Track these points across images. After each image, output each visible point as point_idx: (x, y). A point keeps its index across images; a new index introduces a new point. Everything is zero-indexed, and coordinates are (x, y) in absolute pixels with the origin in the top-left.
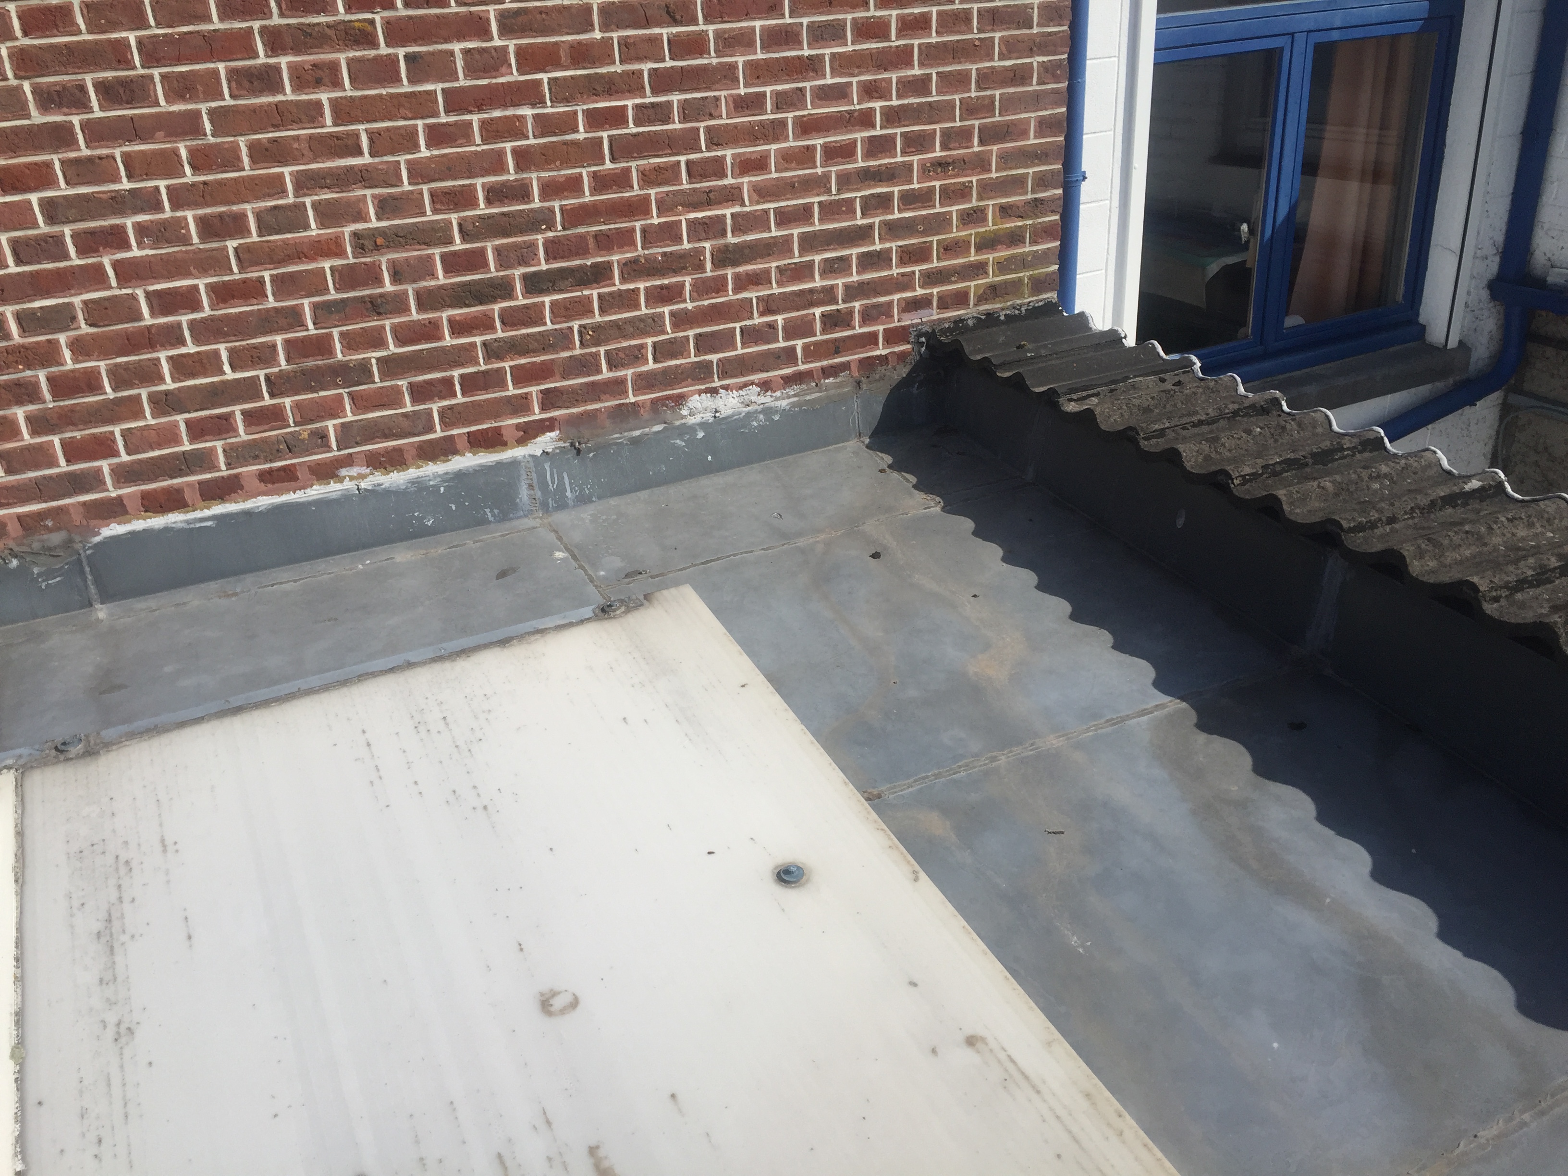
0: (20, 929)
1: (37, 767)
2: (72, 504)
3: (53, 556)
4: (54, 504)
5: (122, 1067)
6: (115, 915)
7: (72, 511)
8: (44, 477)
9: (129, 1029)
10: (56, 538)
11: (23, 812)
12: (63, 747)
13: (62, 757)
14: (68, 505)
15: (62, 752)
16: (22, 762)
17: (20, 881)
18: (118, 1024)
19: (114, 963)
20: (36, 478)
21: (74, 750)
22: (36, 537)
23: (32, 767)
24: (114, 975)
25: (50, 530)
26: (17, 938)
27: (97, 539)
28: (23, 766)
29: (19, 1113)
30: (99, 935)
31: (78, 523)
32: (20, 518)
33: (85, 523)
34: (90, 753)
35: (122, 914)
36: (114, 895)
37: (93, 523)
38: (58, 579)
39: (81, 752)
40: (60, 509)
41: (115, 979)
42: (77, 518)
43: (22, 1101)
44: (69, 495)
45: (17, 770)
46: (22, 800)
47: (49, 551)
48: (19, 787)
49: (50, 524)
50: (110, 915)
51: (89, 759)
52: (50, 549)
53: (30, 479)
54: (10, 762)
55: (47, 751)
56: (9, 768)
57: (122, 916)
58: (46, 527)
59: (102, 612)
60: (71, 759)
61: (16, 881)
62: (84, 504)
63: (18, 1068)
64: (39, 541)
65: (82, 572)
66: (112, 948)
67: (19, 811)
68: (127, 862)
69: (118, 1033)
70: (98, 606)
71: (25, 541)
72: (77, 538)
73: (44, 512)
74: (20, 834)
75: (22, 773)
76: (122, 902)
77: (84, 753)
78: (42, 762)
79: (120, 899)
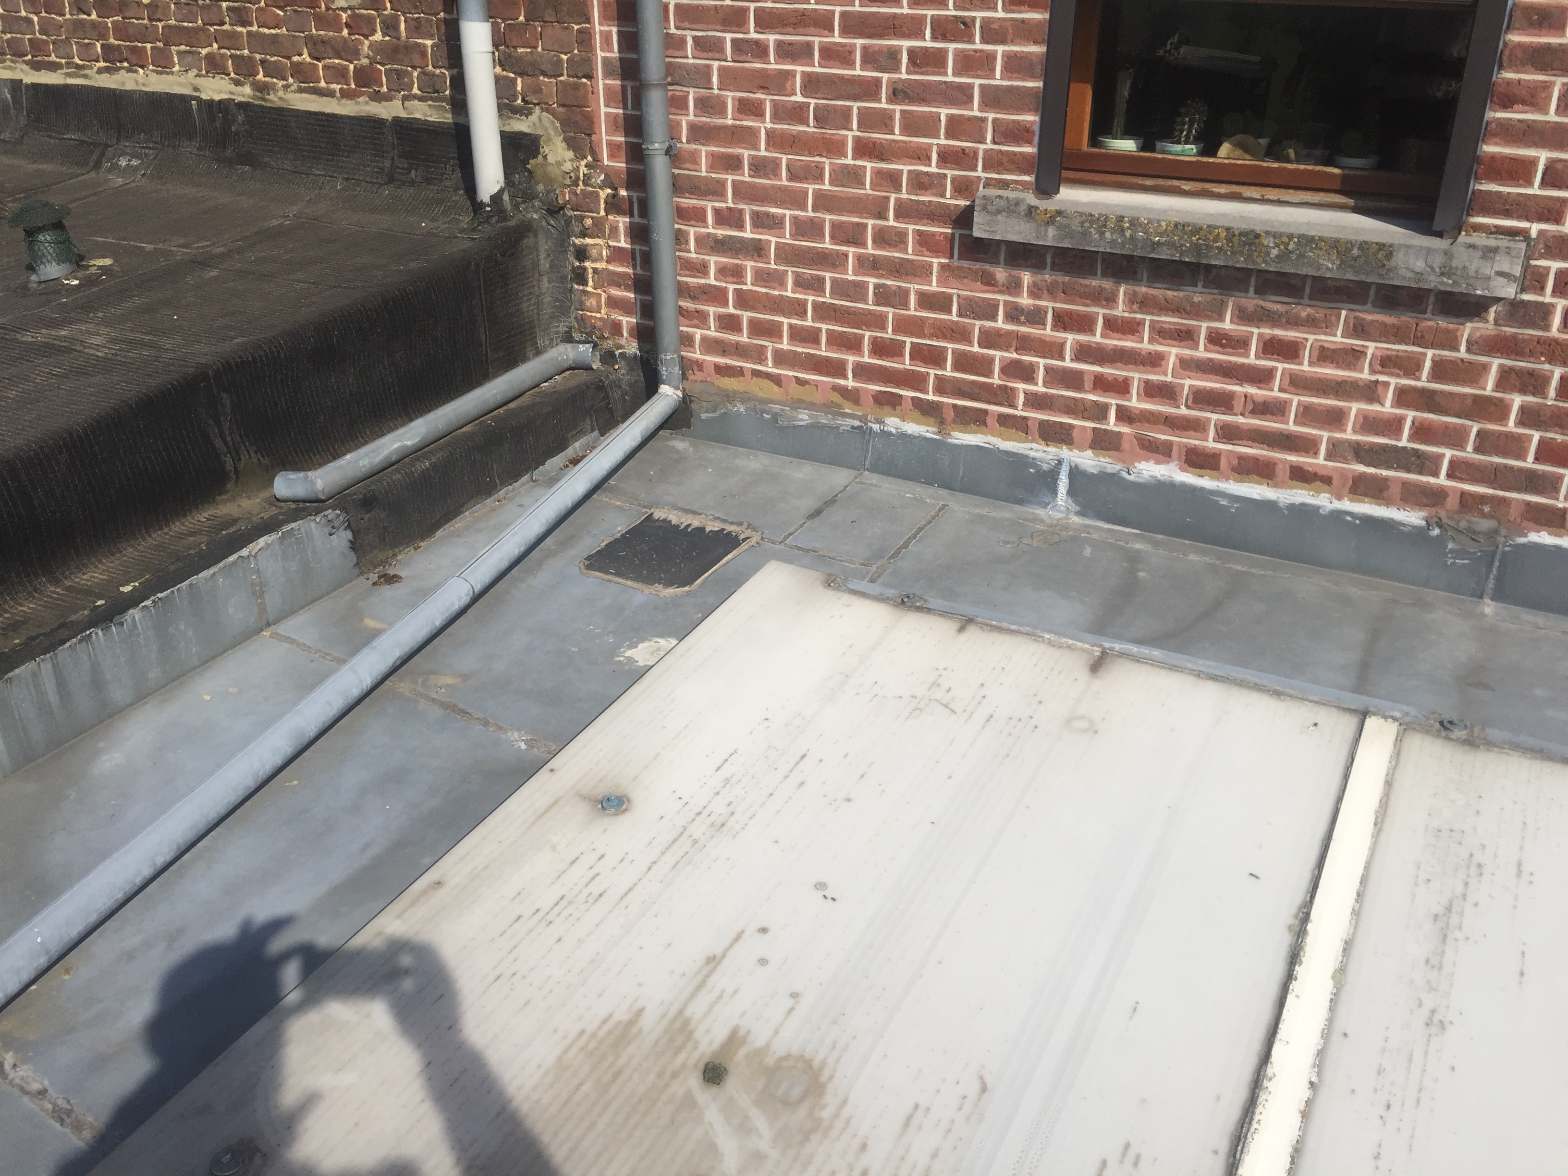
0: (1367, 868)
1: (1419, 731)
2: (1517, 500)
3: (1474, 540)
4: (1501, 493)
5: (1426, 1053)
6: (1456, 908)
7: (1513, 505)
8: (1506, 466)
9: (1441, 1022)
10: (1485, 524)
11: (1396, 765)
12: (1448, 725)
13: (1443, 734)
14: (1513, 499)
15: (1446, 728)
16: (1407, 719)
17: (1379, 826)
18: (1433, 1012)
19: (1443, 952)
20: (1498, 464)
21: (1459, 733)
22: (1467, 517)
23: (1414, 729)
24: (1440, 963)
25: (1484, 516)
26: (1363, 876)
27: (1521, 540)
28: (1407, 724)
29: (1326, 1031)
30: (1436, 917)
31: (1512, 519)
32: (1463, 494)
33: (1519, 520)
34: (1470, 743)
35: (1463, 912)
36: (1459, 889)
37: (1525, 523)
38: (1466, 561)
39: (1464, 737)
40: (1504, 500)
41: (1440, 968)
42: (1514, 513)
43: (1330, 1021)
44: (1518, 490)
45: (1400, 724)
46: (1398, 754)
47: (1472, 534)
48: (1399, 740)
49: (1487, 509)
50: (1451, 904)
51: (1467, 748)
52: (1474, 532)
53: (1492, 464)
54: (1397, 714)
55: (1432, 722)
56: (1395, 719)
57: (1462, 914)
58: (1482, 511)
59: (1489, 608)
60: (1452, 740)
61: (1375, 824)
62: (1528, 504)
63: (1335, 991)
64: (1467, 521)
65: (1491, 564)
66: (1445, 937)
67: (1393, 763)
68: (1480, 866)
69: (1431, 1019)
70: (1487, 601)
71: (1456, 516)
72: (1503, 532)
73: (1488, 497)
74: (1389, 783)
75: (1405, 730)
76: (1465, 899)
77: (1464, 741)
78: (1426, 730)
79: (1464, 896)
